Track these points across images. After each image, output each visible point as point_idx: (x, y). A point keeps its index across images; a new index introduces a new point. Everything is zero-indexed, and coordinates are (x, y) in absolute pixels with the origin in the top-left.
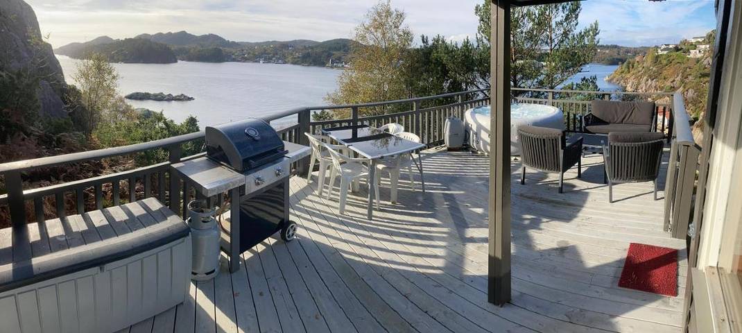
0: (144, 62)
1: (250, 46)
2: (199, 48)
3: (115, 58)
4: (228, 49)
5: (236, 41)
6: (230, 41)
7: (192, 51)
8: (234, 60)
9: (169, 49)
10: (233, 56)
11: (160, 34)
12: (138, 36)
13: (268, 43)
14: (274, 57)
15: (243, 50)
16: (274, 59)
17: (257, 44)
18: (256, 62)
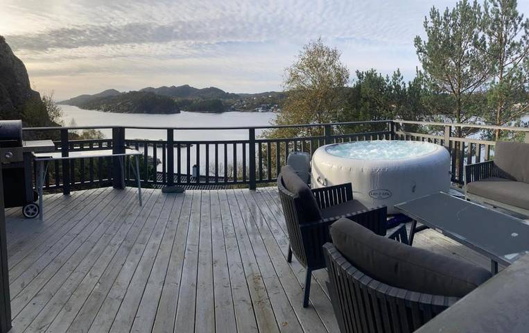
0: (148, 113)
1: (248, 97)
2: (201, 100)
3: (121, 108)
4: (227, 101)
5: (236, 93)
6: (230, 93)
7: (194, 102)
8: (234, 110)
9: (172, 101)
10: (233, 107)
11: (164, 88)
12: (143, 89)
13: (267, 94)
14: (272, 106)
15: (242, 101)
16: (272, 108)
17: (256, 95)
18: (255, 111)
